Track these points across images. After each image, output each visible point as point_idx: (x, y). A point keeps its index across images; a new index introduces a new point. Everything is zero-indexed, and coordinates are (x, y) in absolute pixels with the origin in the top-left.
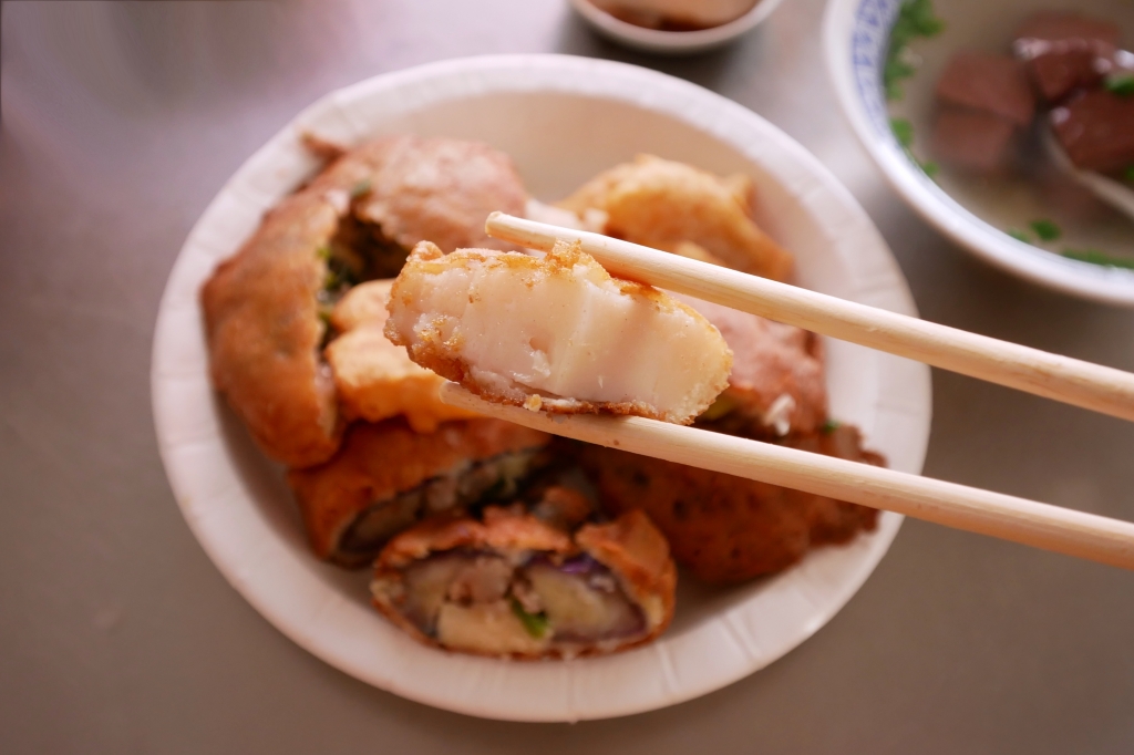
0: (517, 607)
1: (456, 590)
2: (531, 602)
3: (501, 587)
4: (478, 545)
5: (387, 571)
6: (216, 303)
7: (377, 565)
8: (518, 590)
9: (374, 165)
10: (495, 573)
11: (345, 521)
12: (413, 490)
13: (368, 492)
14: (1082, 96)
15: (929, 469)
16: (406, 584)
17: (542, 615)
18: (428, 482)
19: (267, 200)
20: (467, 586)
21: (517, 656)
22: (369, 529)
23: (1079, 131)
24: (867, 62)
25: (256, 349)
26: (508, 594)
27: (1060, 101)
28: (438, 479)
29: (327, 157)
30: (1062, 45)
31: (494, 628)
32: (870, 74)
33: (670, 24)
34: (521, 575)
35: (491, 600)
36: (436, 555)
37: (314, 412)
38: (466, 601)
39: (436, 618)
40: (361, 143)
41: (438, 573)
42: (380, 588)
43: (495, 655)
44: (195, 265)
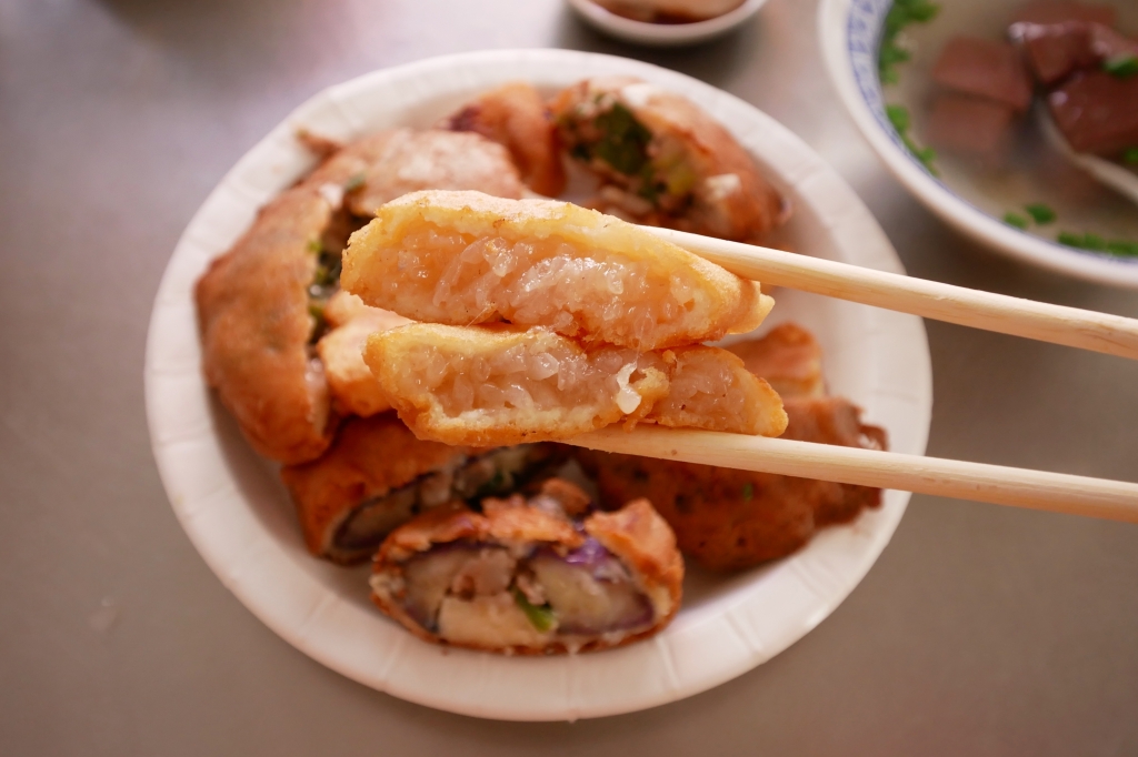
0: (521, 599)
1: (458, 583)
2: (535, 593)
3: (506, 580)
4: (482, 537)
5: (387, 565)
6: (210, 299)
7: (376, 558)
8: (522, 581)
9: (369, 159)
10: (498, 565)
11: (339, 517)
12: (406, 486)
13: (359, 490)
14: (1079, 79)
15: (933, 449)
16: (405, 576)
17: (547, 606)
18: (422, 479)
19: (263, 196)
20: (469, 579)
21: (521, 651)
22: (363, 525)
23: (1078, 113)
24: (862, 49)
25: (247, 345)
26: (512, 586)
27: (1058, 83)
28: (432, 474)
29: (324, 152)
30: (1059, 29)
31: (496, 620)
32: (865, 61)
33: (664, 17)
34: (524, 567)
35: (494, 593)
36: (438, 548)
37: (305, 408)
38: (468, 594)
39: (437, 612)
40: (357, 139)
41: (440, 567)
42: (380, 583)
43: (497, 651)
44: (189, 262)
